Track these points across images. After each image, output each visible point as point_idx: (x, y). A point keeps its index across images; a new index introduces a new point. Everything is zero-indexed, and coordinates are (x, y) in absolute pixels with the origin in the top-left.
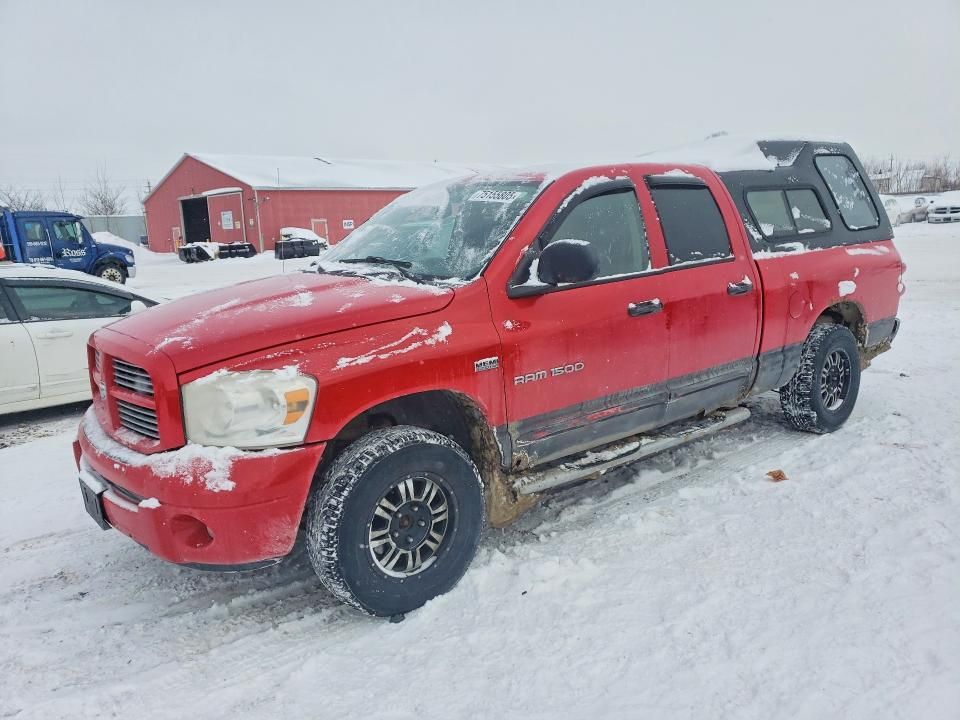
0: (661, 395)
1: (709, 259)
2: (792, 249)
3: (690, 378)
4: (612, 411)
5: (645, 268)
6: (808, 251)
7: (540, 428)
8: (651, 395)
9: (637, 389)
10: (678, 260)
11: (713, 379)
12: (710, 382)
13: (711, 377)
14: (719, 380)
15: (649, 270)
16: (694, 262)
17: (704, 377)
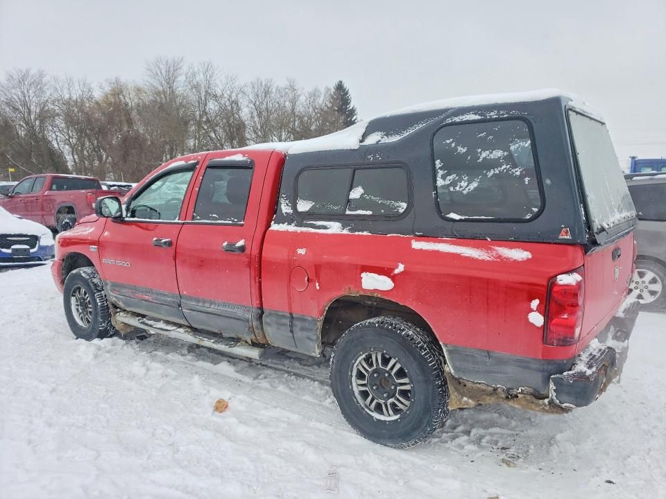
0: (174, 302)
1: (223, 222)
2: (325, 227)
3: (198, 301)
4: (147, 297)
5: (175, 219)
6: (345, 232)
7: (117, 289)
8: (169, 299)
9: (162, 291)
10: (198, 218)
11: (213, 309)
12: (209, 310)
13: (212, 307)
14: (218, 312)
15: (176, 221)
16: (209, 221)
17: (207, 305)
